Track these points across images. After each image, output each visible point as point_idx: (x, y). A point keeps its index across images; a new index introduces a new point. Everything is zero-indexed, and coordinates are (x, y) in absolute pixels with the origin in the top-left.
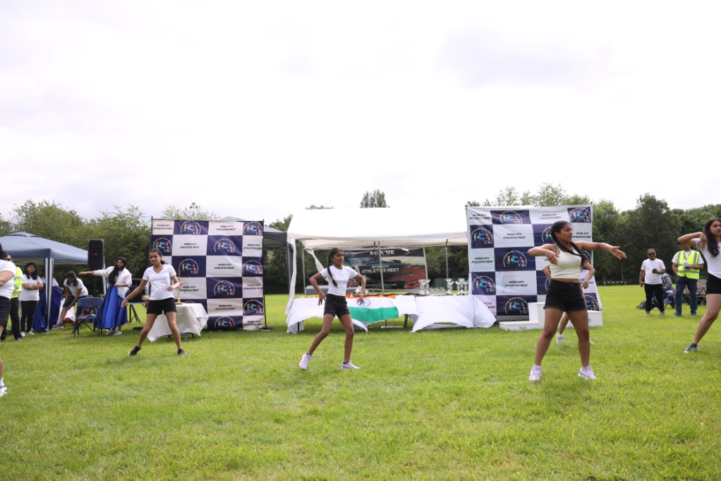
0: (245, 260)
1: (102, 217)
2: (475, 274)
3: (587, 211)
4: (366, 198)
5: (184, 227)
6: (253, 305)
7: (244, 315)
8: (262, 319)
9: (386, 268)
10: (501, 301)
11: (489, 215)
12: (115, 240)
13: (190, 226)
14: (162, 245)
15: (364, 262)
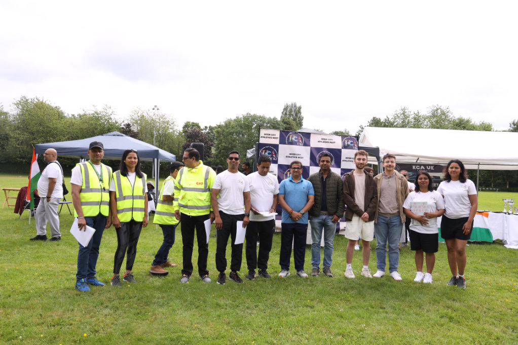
5: (289, 137)
13: (294, 137)
14: (269, 153)
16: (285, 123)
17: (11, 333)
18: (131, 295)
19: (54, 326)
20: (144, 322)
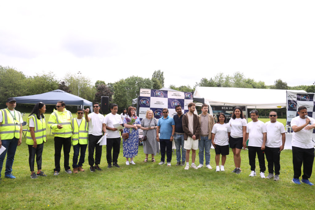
0: (185, 111)
2: (288, 123)
5: (156, 93)
9: (229, 117)
11: (296, 96)
13: (159, 93)
14: (145, 102)
16: (153, 81)
17: (6, 206)
18: (71, 183)
19: (30, 201)
20: (79, 198)
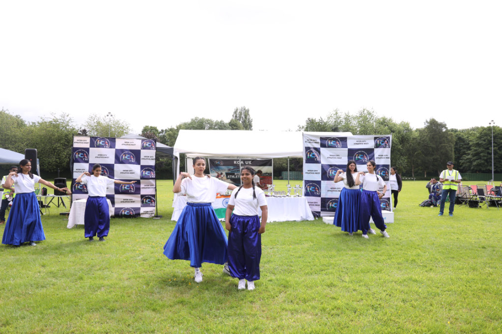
0: (143, 167)
1: (40, 121)
2: (307, 182)
3: (387, 140)
4: (235, 112)
5: (97, 142)
6: (148, 200)
7: (141, 206)
8: (154, 210)
10: (324, 201)
11: (319, 141)
12: (50, 138)
13: (102, 141)
14: (81, 155)
15: (229, 170)
